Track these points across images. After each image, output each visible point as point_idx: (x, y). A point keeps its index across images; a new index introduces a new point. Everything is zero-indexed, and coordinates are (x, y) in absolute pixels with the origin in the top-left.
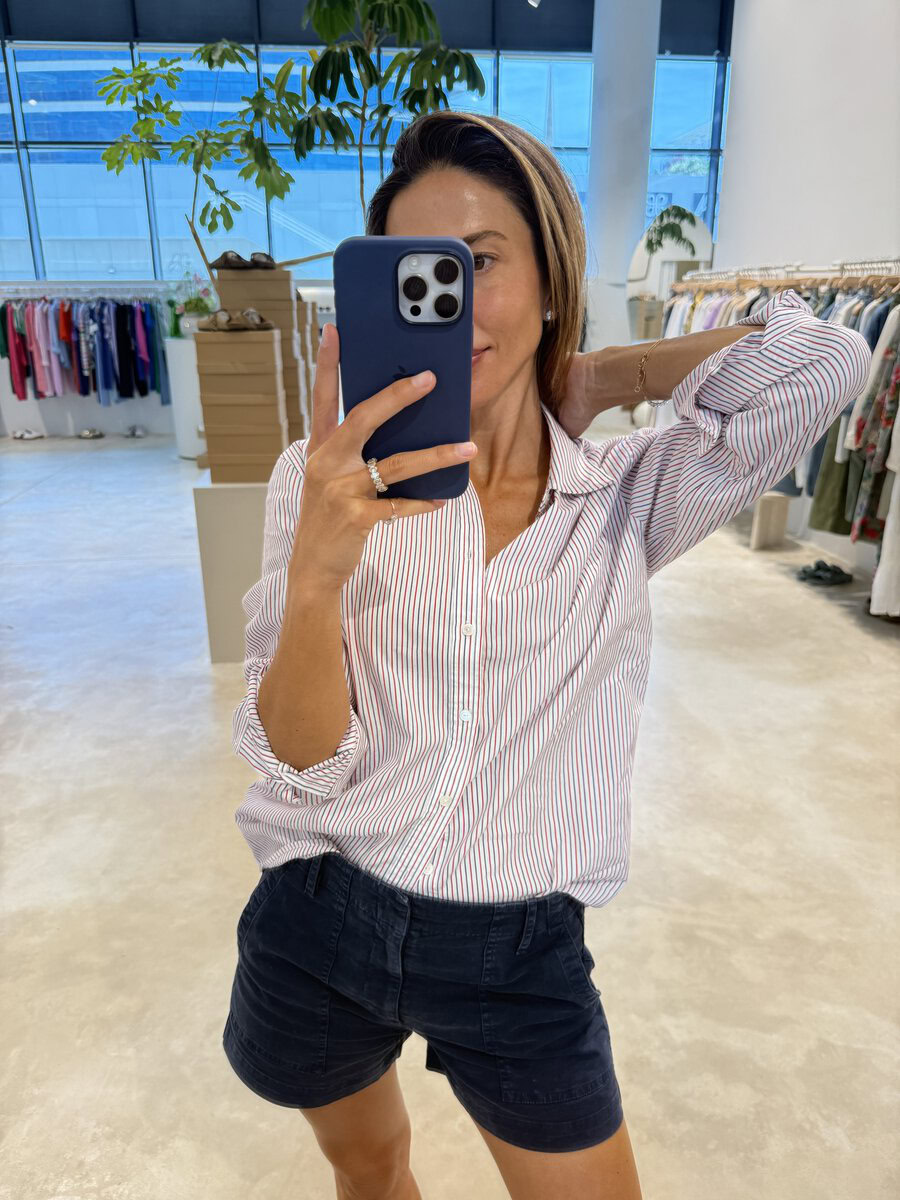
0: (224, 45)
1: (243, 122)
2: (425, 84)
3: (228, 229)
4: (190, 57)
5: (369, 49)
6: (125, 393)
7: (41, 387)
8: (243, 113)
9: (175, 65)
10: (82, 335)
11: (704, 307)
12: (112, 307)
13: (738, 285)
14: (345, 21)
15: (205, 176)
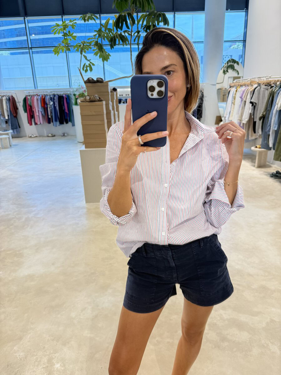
0: (89, 15)
1: (95, 38)
2: (151, 24)
3: (91, 72)
4: (78, 19)
5: (133, 13)
6: (61, 123)
7: (36, 122)
8: (95, 35)
9: (74, 22)
10: (48, 105)
11: (240, 90)
12: (57, 96)
13: (251, 83)
14: (126, 5)
15: (84, 55)
